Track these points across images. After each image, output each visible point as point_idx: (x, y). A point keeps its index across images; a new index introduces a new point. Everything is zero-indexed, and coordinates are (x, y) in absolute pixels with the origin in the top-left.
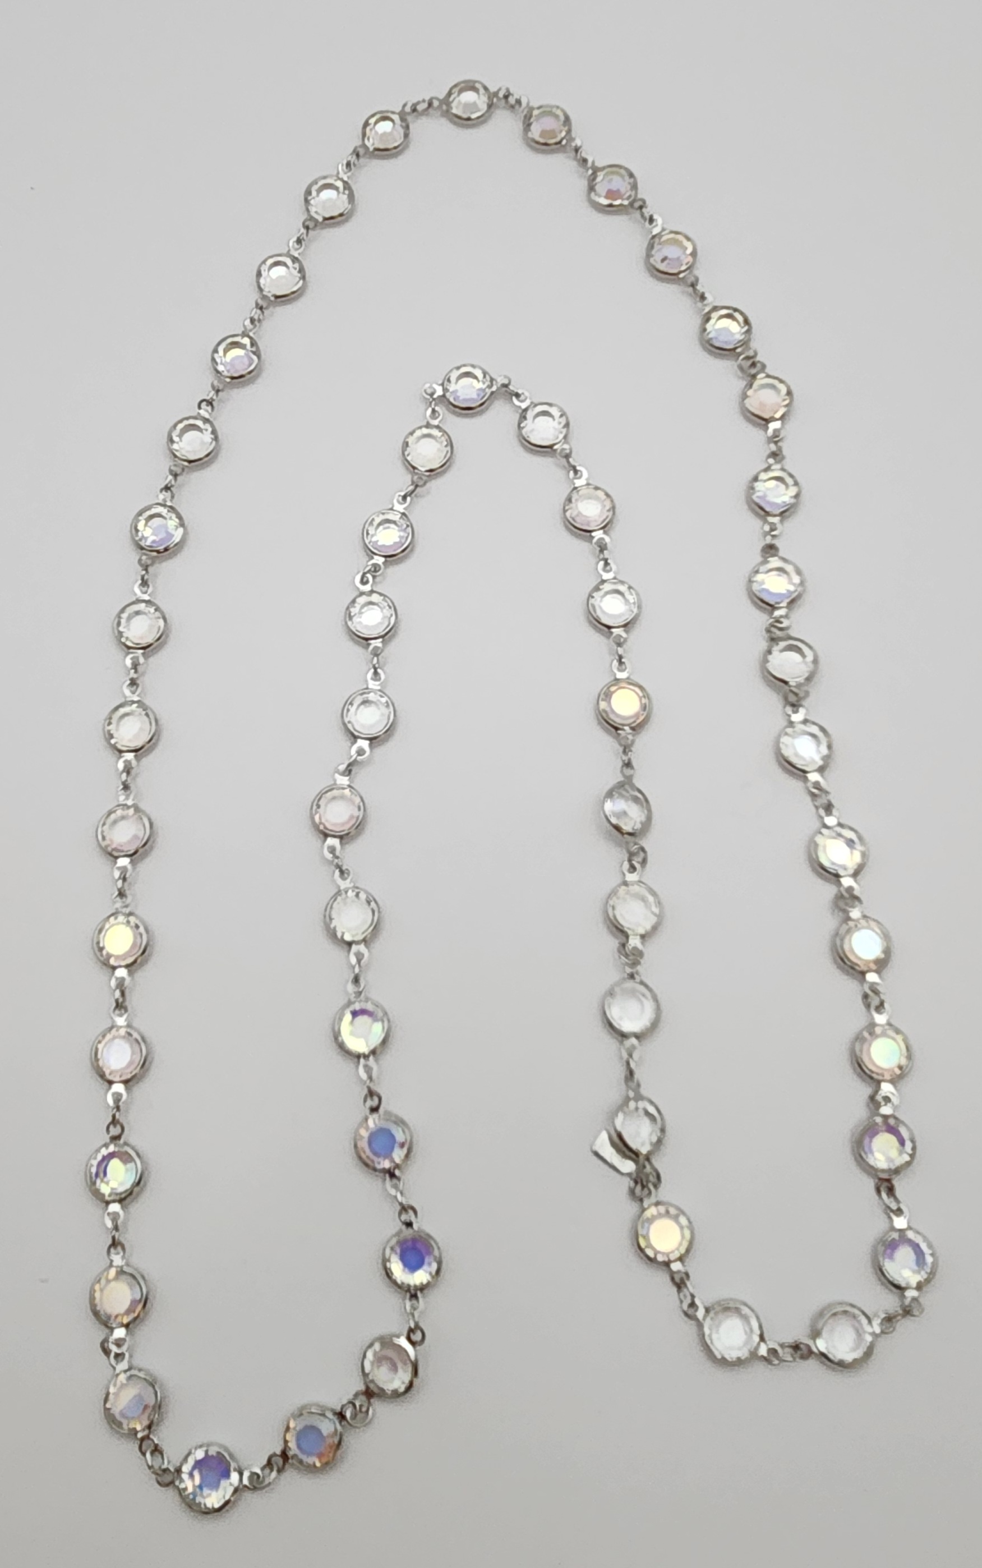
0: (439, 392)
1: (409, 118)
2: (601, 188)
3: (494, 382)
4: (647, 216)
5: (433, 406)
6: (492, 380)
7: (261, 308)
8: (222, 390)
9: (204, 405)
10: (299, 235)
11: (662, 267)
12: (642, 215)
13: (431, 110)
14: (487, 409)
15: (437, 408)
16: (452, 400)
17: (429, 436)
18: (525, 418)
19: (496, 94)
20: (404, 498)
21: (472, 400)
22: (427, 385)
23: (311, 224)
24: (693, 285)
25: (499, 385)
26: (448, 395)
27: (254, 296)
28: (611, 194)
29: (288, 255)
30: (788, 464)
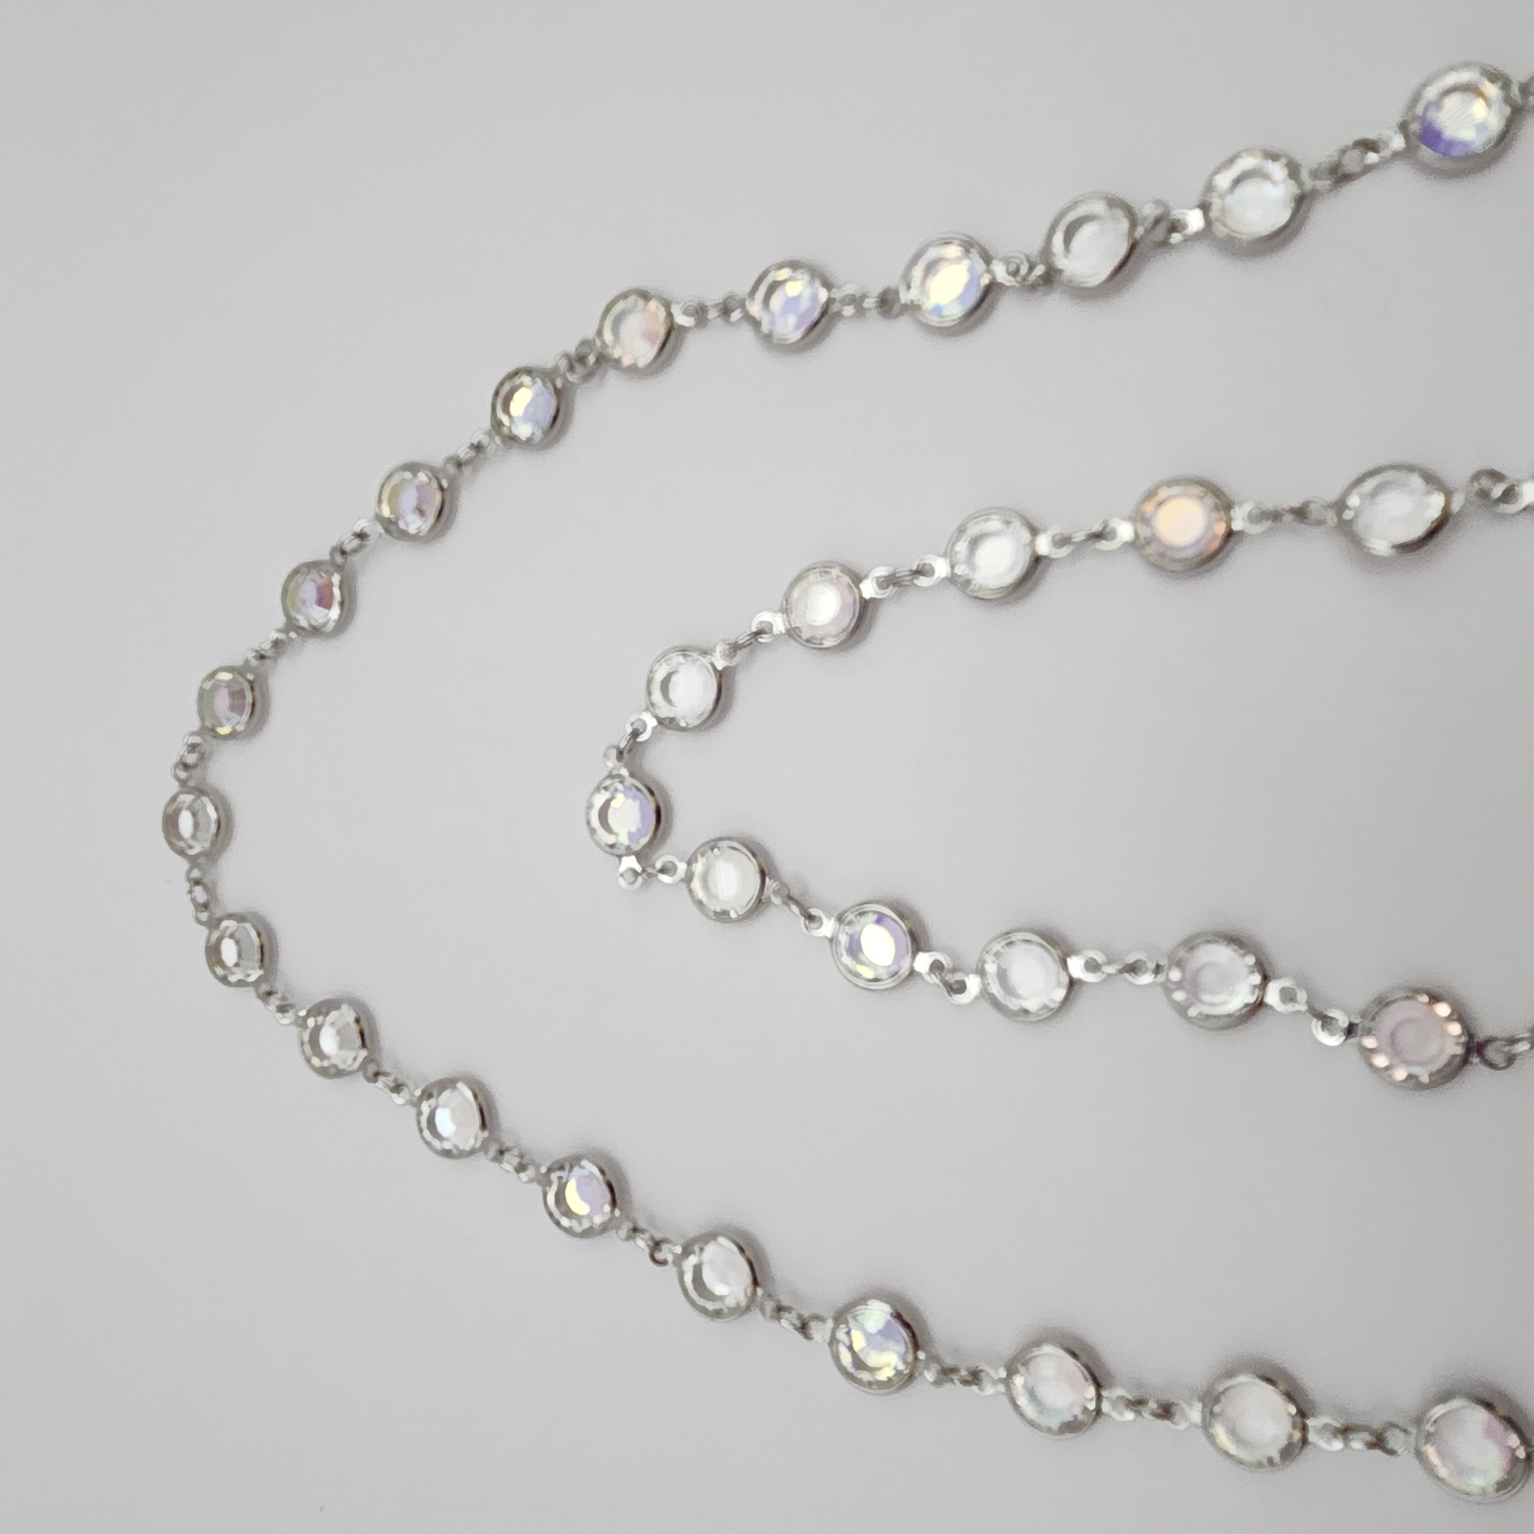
0: (630, 862)
1: (218, 913)
2: (318, 615)
3: (615, 773)
4: (356, 542)
5: (654, 871)
6: (611, 776)
7: (502, 1152)
8: (634, 1222)
9: (659, 1256)
10: (387, 1090)
11: (432, 513)
12: (355, 551)
13: (206, 880)
14: (655, 781)
15: (658, 865)
16: (644, 841)
17: (705, 879)
18: (672, 720)
19: (183, 783)
20: (810, 918)
21: (642, 809)
22: (622, 882)
23: (372, 1069)
24: (459, 464)
25: (618, 764)
26: (637, 847)
27: (483, 1162)
28: (324, 601)
29: (417, 1104)
30: (743, 289)
